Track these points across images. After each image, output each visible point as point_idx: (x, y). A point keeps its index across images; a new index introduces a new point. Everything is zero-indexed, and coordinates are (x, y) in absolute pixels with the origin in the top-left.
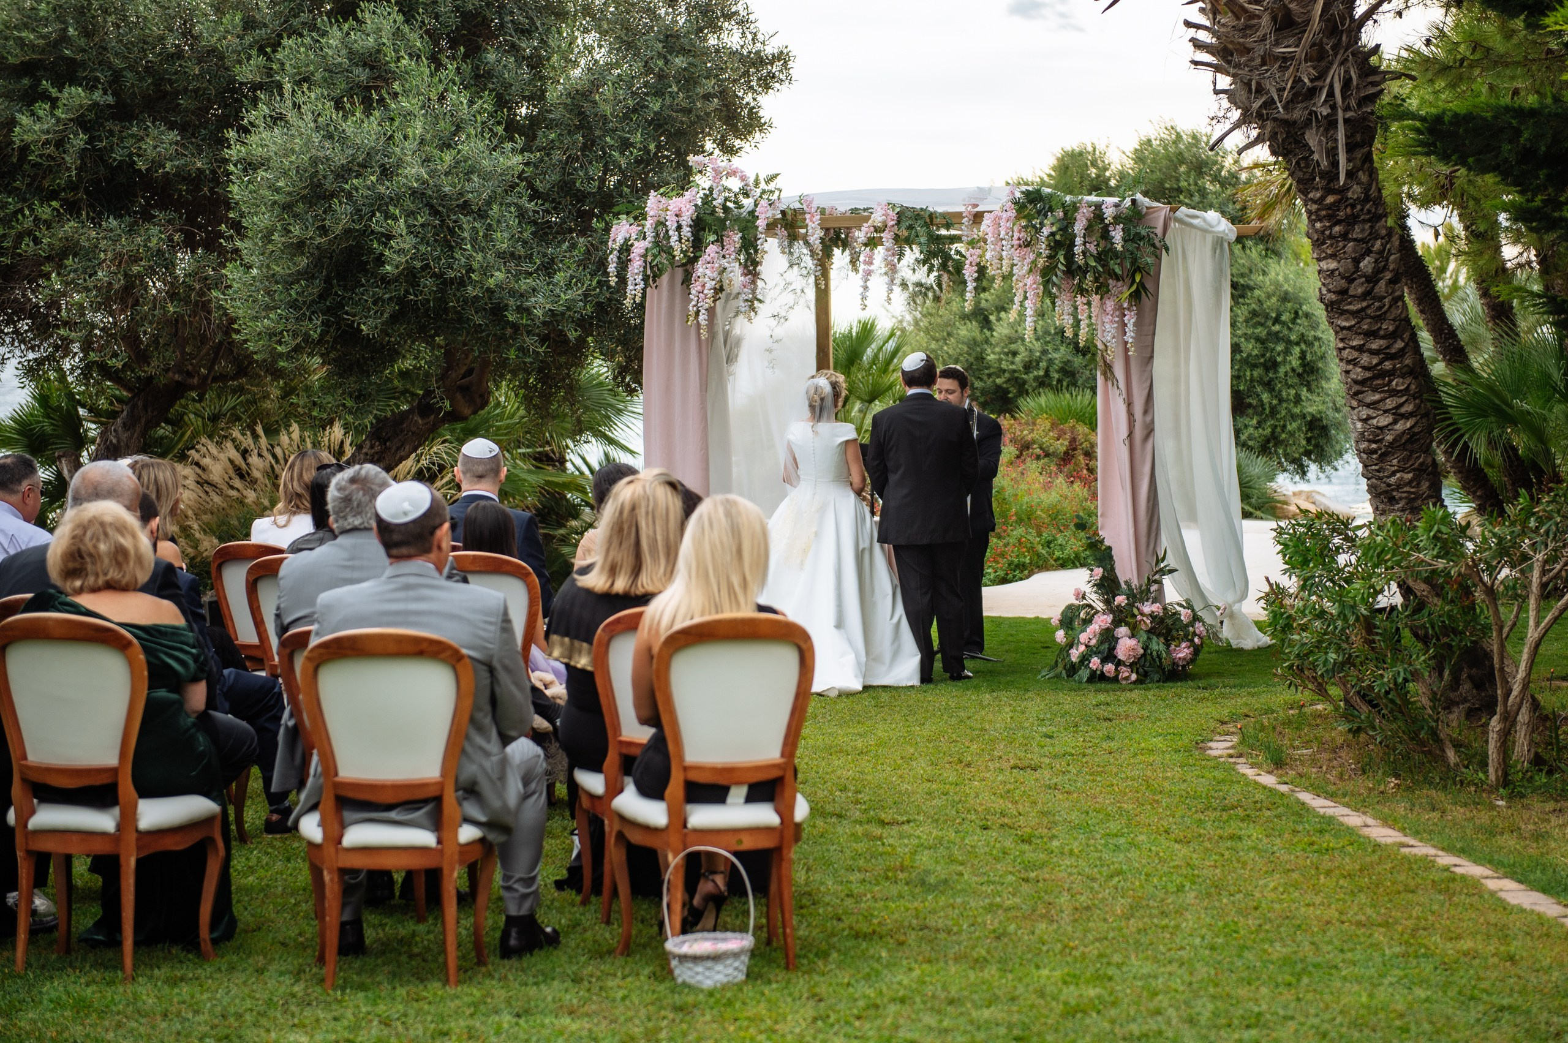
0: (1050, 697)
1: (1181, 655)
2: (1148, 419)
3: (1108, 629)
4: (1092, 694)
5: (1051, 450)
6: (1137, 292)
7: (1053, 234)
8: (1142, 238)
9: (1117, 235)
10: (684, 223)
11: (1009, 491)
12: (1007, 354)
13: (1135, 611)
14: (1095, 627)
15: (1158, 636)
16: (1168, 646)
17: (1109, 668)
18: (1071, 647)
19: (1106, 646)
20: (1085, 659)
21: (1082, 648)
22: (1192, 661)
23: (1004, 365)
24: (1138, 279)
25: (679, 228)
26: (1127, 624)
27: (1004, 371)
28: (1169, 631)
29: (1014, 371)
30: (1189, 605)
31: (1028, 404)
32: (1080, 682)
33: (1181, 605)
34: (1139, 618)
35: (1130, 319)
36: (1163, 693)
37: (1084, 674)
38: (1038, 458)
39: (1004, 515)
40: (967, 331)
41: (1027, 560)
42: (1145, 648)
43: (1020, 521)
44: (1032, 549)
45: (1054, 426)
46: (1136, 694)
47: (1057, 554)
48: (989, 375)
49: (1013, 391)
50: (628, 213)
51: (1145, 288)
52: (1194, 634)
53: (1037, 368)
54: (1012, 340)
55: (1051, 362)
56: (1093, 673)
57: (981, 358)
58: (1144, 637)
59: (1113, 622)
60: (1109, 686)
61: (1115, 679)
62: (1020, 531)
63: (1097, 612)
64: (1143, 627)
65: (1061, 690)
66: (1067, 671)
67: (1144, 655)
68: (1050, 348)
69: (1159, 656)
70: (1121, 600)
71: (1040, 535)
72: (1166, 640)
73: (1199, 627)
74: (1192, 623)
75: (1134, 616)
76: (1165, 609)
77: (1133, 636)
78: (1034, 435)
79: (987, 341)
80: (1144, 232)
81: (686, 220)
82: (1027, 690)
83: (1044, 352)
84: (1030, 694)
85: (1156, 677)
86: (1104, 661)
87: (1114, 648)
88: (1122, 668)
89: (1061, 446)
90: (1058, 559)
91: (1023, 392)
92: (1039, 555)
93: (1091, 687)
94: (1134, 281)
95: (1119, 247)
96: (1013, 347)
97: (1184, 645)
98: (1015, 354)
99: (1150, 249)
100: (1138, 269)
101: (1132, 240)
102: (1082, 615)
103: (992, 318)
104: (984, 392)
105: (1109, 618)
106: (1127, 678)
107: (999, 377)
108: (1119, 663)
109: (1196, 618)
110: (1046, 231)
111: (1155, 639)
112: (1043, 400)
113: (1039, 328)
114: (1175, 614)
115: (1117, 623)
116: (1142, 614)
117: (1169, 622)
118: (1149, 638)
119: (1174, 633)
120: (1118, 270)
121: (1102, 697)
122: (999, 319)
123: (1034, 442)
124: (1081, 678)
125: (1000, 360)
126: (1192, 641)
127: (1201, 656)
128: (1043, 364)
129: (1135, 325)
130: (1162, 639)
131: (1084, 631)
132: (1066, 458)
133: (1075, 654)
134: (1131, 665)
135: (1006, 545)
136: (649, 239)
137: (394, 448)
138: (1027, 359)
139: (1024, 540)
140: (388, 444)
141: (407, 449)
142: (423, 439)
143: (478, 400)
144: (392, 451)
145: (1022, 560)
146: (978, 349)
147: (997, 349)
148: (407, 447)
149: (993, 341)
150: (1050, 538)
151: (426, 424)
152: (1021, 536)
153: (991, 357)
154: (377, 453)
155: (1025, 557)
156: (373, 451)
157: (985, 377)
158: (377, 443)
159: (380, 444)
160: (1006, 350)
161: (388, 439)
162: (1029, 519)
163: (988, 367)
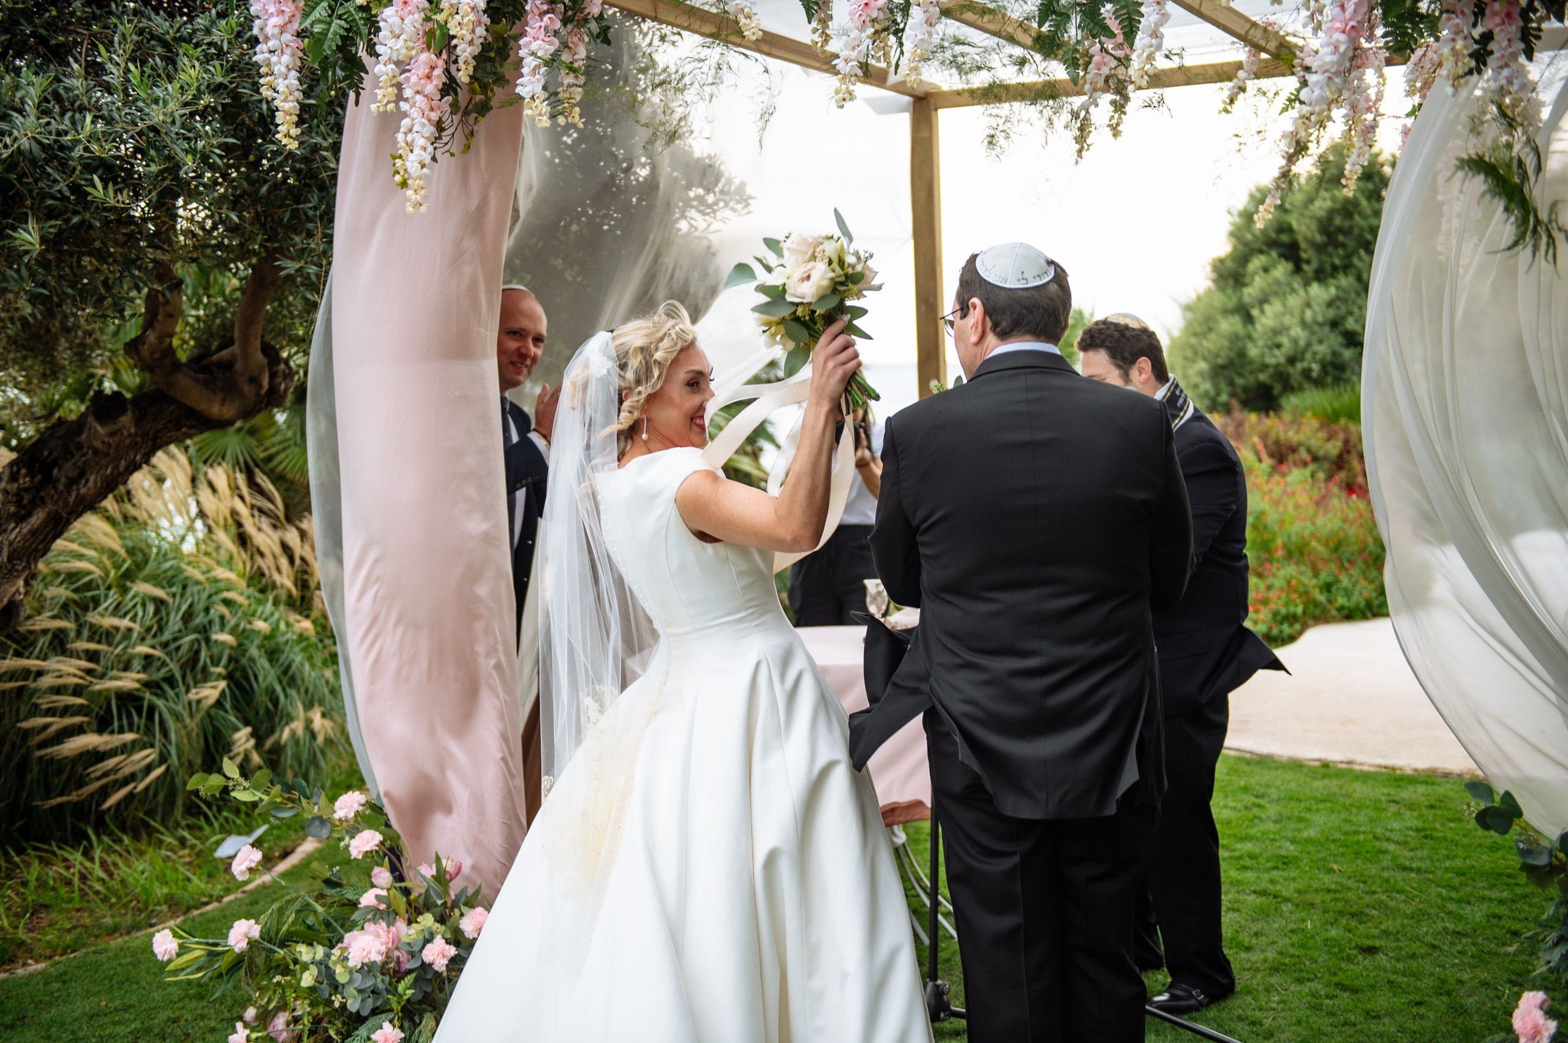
5: (1321, 453)
11: (1272, 517)
12: (1270, 348)
23: (1267, 360)
27: (1267, 366)
29: (1278, 365)
31: (1291, 402)
38: (1305, 464)
39: (1266, 547)
40: (1229, 325)
41: (1300, 610)
43: (1289, 555)
44: (1305, 595)
45: (1323, 425)
47: (1341, 601)
48: (1251, 373)
49: (1277, 388)
53: (1301, 360)
54: (1276, 332)
55: (1314, 354)
57: (1242, 354)
62: (1290, 570)
71: (1316, 574)
78: (1300, 437)
79: (1250, 337)
83: (1309, 345)
89: (1333, 448)
90: (1340, 609)
91: (1288, 387)
92: (1316, 604)
96: (1277, 339)
98: (1278, 346)
103: (1255, 312)
104: (1245, 389)
107: (1262, 372)
122: (1262, 312)
123: (1299, 445)
125: (1263, 355)
128: (1308, 357)
132: (1339, 463)
135: (1269, 588)
137: (63, 480)
138: (1292, 352)
139: (1294, 582)
140: (55, 471)
141: (91, 484)
142: (123, 463)
143: (248, 389)
144: (61, 487)
145: (1292, 609)
146: (1240, 344)
147: (1260, 343)
148: (92, 478)
149: (1255, 335)
150: (1330, 579)
151: (112, 434)
152: (1292, 577)
153: (1253, 352)
154: (27, 490)
155: (1296, 606)
156: (15, 486)
157: (1246, 374)
158: (23, 471)
159: (31, 474)
160: (1270, 343)
161: (55, 463)
162: (1301, 553)
163: (1251, 362)
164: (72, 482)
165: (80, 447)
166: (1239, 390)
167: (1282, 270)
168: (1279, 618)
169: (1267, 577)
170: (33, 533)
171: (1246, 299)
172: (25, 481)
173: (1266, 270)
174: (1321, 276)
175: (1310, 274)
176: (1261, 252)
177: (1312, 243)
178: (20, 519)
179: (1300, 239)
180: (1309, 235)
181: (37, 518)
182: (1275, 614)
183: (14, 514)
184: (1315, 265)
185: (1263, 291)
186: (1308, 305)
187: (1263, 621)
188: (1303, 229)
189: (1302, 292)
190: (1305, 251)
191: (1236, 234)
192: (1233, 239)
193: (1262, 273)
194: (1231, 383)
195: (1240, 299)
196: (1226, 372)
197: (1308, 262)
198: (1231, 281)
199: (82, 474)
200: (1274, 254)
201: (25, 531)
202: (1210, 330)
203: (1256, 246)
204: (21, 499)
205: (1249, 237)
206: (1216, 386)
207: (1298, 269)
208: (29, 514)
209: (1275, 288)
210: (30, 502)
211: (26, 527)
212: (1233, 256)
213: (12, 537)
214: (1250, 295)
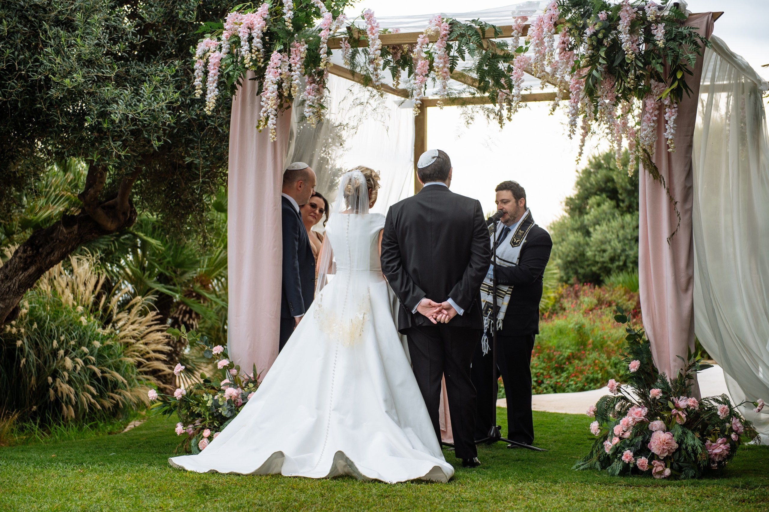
0: (576, 492)
1: (717, 451)
2: (688, 206)
3: (642, 422)
4: (622, 488)
6: (679, 88)
7: (595, 34)
8: (684, 37)
9: (659, 33)
10: (254, 35)
12: (599, 252)
13: (670, 405)
14: (628, 420)
15: (694, 431)
16: (704, 441)
17: (642, 461)
18: (605, 438)
19: (640, 438)
20: (618, 451)
21: (616, 440)
22: (729, 457)
23: (597, 259)
24: (679, 76)
25: (250, 39)
26: (663, 418)
27: (598, 262)
28: (705, 426)
29: (604, 262)
30: (726, 401)
31: (610, 280)
32: (613, 475)
33: (717, 401)
34: (674, 411)
35: (670, 116)
36: (698, 491)
37: (617, 466)
40: (575, 237)
41: (600, 376)
42: (680, 443)
43: (595, 348)
44: (603, 368)
45: (626, 292)
46: (668, 492)
48: (588, 266)
49: (603, 274)
50: (212, 33)
51: (686, 86)
52: (731, 430)
53: (619, 260)
54: (603, 243)
55: (627, 256)
56: (626, 466)
57: (583, 255)
58: (680, 431)
59: (647, 415)
60: (642, 480)
61: (649, 474)
62: (595, 355)
63: (632, 405)
64: (678, 421)
65: (591, 483)
66: (602, 462)
67: (679, 450)
68: (627, 248)
69: (694, 451)
70: (655, 393)
71: (609, 358)
72: (702, 435)
73: (736, 424)
74: (728, 420)
75: (670, 410)
76: (701, 404)
77: (667, 430)
78: (613, 298)
79: (588, 244)
80: (686, 32)
81: (257, 33)
82: (556, 482)
83: (624, 250)
84: (557, 487)
85: (691, 473)
86: (637, 454)
87: (648, 442)
88: (656, 463)
91: (608, 272)
93: (623, 481)
94: (675, 79)
95: (661, 44)
96: (603, 247)
97: (720, 441)
98: (604, 251)
99: (692, 47)
100: (679, 68)
101: (674, 40)
102: (617, 407)
103: (591, 230)
104: (584, 275)
105: (644, 411)
106: (660, 473)
107: (594, 266)
108: (652, 457)
109: (732, 414)
110: (589, 32)
111: (690, 434)
112: (621, 278)
113: (620, 235)
114: (710, 409)
115: (651, 416)
116: (677, 408)
117: (705, 417)
118: (684, 433)
119: (710, 428)
120: (659, 69)
121: (631, 493)
122: (595, 230)
124: (614, 471)
125: (595, 256)
126: (729, 437)
127: (738, 452)
128: (623, 258)
129: (675, 121)
130: (697, 434)
131: (617, 423)
132: (635, 314)
133: (609, 446)
134: (665, 460)
135: (585, 365)
136: (224, 50)
137: (45, 253)
138: (612, 255)
139: (597, 361)
140: (40, 250)
141: (56, 255)
142: (70, 247)
143: (121, 217)
144: (43, 256)
145: (596, 376)
146: (581, 249)
147: (593, 248)
148: (56, 253)
149: (591, 244)
150: (617, 361)
151: (70, 233)
152: (596, 359)
153: (589, 254)
154: (29, 257)
155: (598, 374)
156: (25, 255)
157: (585, 267)
158: (29, 249)
159: (32, 250)
160: (599, 249)
161: (41, 246)
162: (602, 347)
163: (588, 260)
164: (48, 254)
165: (52, 239)
166: (581, 277)
167: (607, 205)
168: (589, 380)
169: (583, 360)
170: (29, 276)
171: (586, 222)
172: (29, 253)
173: (599, 205)
174: (631, 210)
175: (625, 209)
176: (596, 194)
177: (625, 190)
178: (25, 269)
179: (618, 186)
180: (623, 184)
181: (32, 270)
182: (587, 378)
183: (23, 267)
184: (627, 203)
185: (595, 217)
186: (623, 227)
187: (580, 382)
188: (620, 181)
189: (620, 219)
190: (621, 194)
191: (580, 183)
192: (579, 187)
193: (595, 206)
194: (576, 273)
195: (582, 222)
196: (573, 266)
197: (623, 201)
198: (577, 213)
199: (52, 251)
200: (604, 195)
201: (26, 275)
202: (563, 240)
203: (593, 191)
204: (26, 262)
205: (588, 185)
206: (567, 274)
207: (618, 206)
208: (28, 268)
209: (603, 216)
210: (30, 262)
211: (27, 273)
212: (579, 197)
213: (21, 277)
214: (588, 220)
